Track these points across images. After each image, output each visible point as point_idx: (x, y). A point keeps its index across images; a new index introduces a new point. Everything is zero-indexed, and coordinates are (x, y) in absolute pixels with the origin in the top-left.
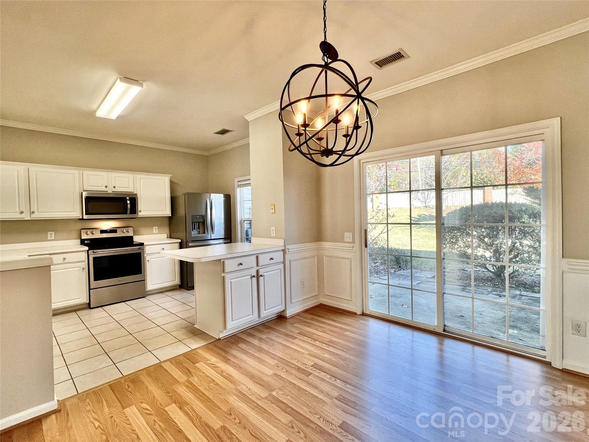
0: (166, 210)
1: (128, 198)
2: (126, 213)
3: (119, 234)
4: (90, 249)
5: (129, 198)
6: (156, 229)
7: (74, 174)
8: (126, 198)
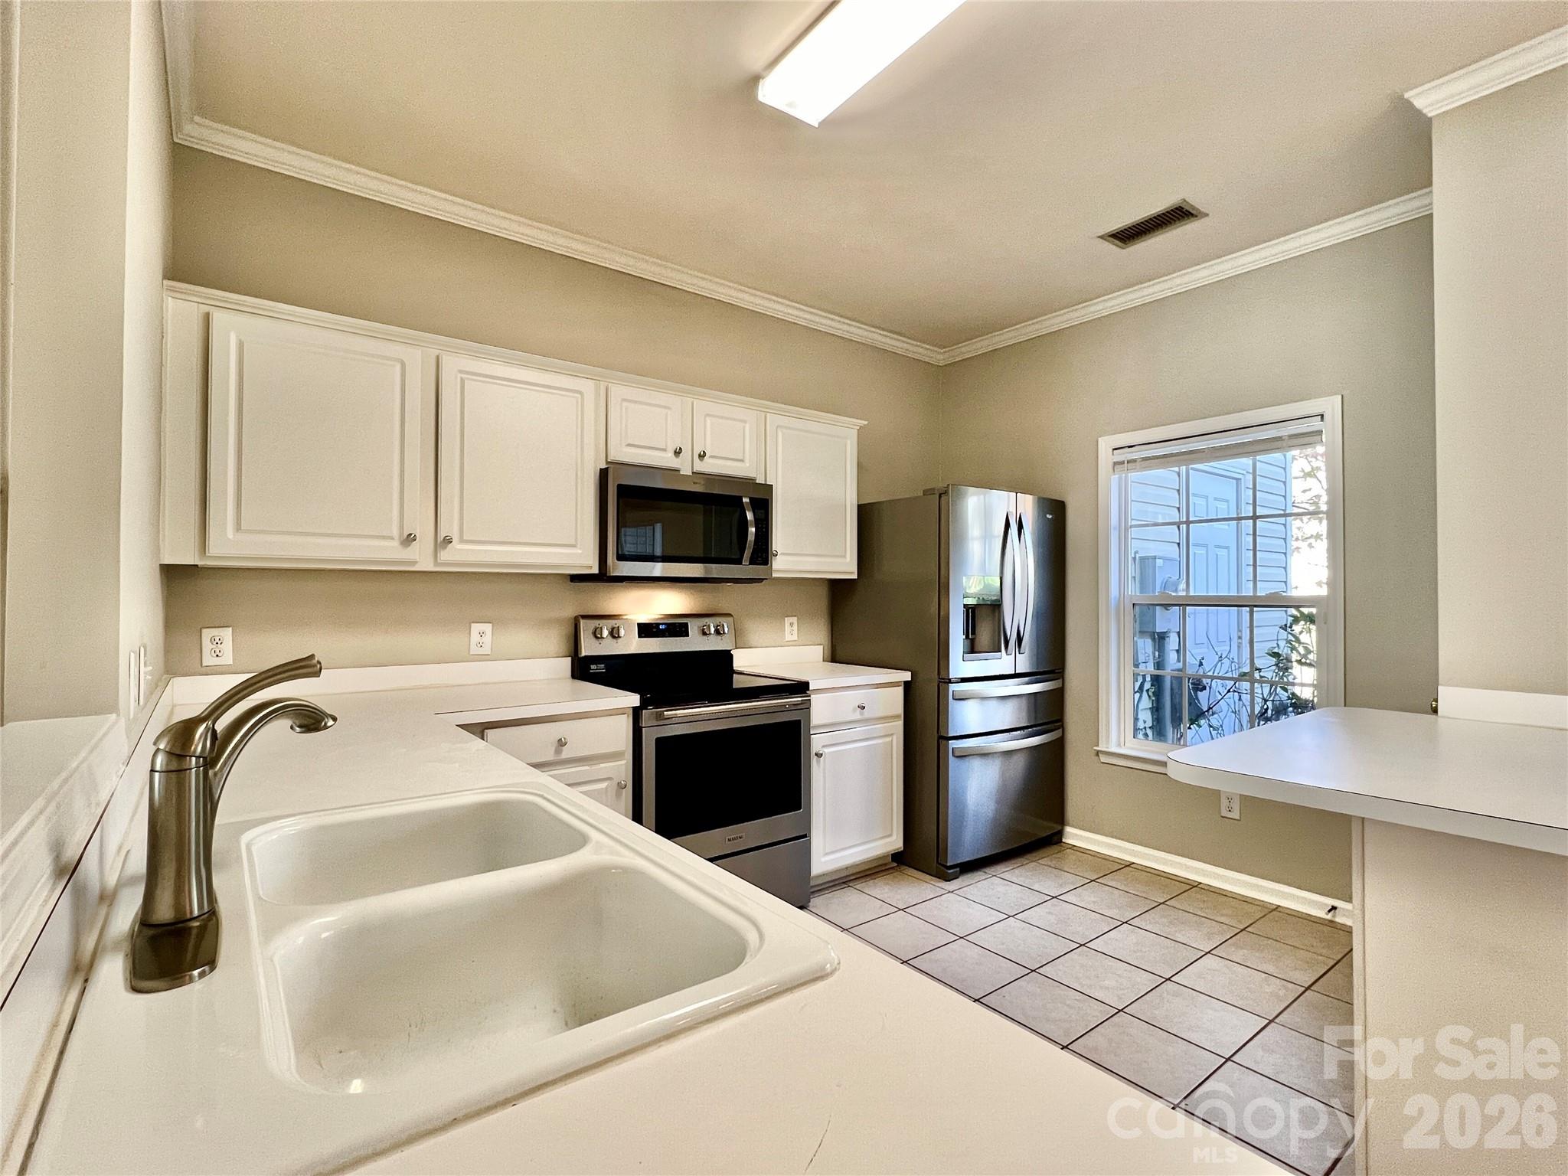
0: (845, 557)
1: (745, 500)
2: (739, 562)
3: (694, 642)
4: (644, 704)
5: (750, 499)
6: (792, 624)
7: (580, 393)
8: (741, 498)
